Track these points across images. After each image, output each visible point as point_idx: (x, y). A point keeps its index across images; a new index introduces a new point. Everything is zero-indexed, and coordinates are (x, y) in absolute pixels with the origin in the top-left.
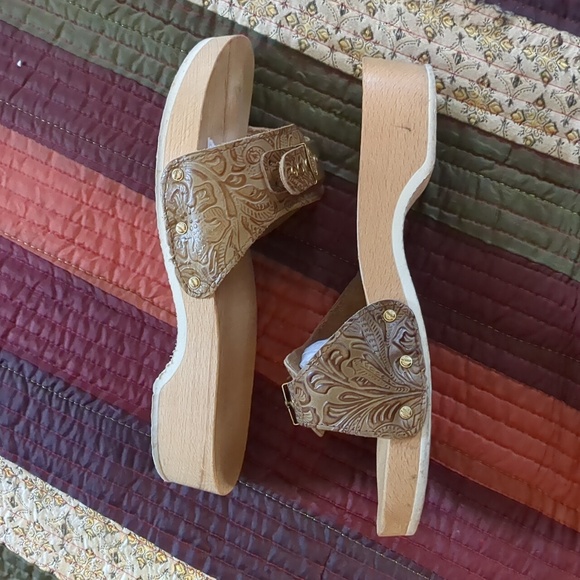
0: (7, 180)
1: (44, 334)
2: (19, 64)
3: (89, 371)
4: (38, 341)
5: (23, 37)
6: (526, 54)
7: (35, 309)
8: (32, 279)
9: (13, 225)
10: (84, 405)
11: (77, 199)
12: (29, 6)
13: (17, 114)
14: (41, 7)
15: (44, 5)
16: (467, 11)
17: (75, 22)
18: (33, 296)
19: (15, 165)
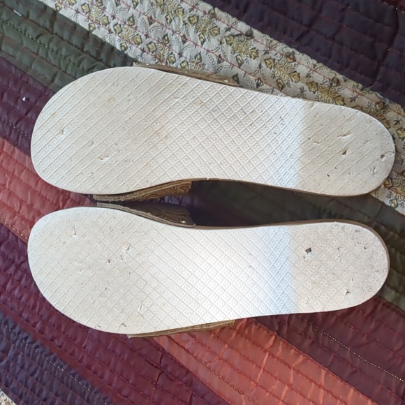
0: (10, 183)
1: (23, 299)
2: (24, 99)
3: (50, 332)
4: (19, 304)
5: (28, 79)
6: (399, 134)
7: (19, 281)
8: (19, 258)
9: (11, 218)
10: (45, 356)
11: (56, 205)
12: (35, 56)
13: (20, 136)
14: (42, 58)
15: (44, 57)
16: (355, 94)
17: (65, 72)
18: (19, 271)
19: (16, 173)
